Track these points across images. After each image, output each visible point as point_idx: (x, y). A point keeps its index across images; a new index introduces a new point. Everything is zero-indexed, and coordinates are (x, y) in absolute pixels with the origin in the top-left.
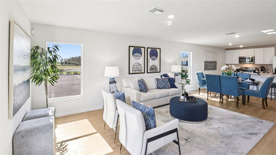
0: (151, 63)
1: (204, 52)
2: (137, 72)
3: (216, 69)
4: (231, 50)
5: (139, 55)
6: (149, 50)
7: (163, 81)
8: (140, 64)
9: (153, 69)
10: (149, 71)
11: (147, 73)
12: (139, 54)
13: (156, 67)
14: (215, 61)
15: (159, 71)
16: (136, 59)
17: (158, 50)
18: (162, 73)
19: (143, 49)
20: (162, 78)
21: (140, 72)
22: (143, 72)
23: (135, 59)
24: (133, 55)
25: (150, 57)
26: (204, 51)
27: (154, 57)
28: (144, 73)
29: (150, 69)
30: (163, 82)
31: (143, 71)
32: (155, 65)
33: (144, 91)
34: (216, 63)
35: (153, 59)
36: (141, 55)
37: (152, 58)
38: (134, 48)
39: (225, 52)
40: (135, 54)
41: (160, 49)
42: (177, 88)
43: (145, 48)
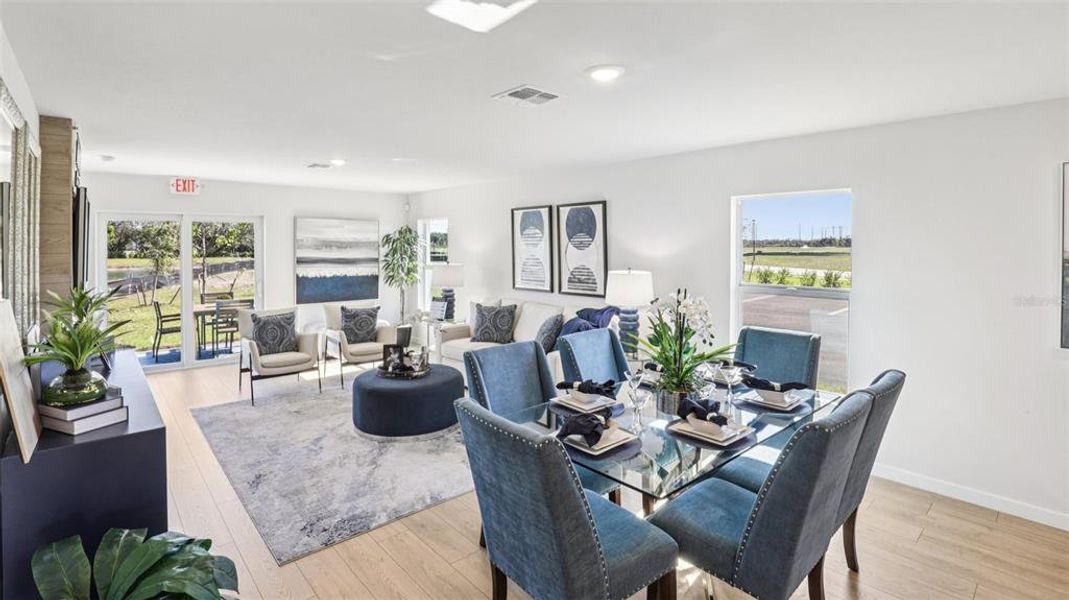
0: (574, 258)
5: (536, 234)
6: (565, 212)
8: (537, 262)
9: (580, 281)
10: (565, 288)
11: (561, 292)
12: (537, 231)
13: (590, 274)
15: (600, 290)
16: (530, 247)
17: (597, 210)
19: (545, 212)
22: (548, 288)
23: (527, 247)
24: (522, 234)
25: (570, 238)
27: (583, 238)
29: (570, 281)
32: (587, 267)
35: (580, 246)
36: (543, 233)
37: (576, 240)
38: (525, 213)
40: (527, 231)
41: (604, 203)
43: (550, 208)
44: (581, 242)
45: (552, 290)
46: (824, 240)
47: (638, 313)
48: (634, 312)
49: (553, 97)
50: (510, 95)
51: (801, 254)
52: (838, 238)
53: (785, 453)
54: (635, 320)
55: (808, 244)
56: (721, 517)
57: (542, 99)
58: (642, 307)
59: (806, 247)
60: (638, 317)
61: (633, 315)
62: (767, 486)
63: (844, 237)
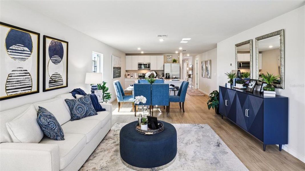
0: (52, 69)
1: (113, 56)
2: (20, 92)
3: (120, 77)
4: (131, 55)
5: (24, 51)
7: (82, 103)
8: (26, 73)
9: (55, 81)
10: (47, 87)
11: (44, 90)
12: (26, 49)
13: (60, 77)
14: (120, 67)
16: (17, 61)
17: (64, 45)
18: (71, 88)
19: (34, 38)
20: (75, 97)
21: (27, 91)
22: (36, 90)
23: (13, 59)
24: (8, 48)
25: (51, 57)
26: (113, 54)
27: (56, 57)
28: (38, 91)
29: (50, 83)
30: (83, 105)
31: (34, 89)
32: (58, 73)
33: (59, 138)
34: (121, 70)
35: (56, 62)
36: (31, 51)
37: (54, 58)
38: (11, 31)
39: (125, 57)
40: (13, 47)
41: (68, 43)
42: (104, 110)
43: (39, 36)
44: (56, 60)
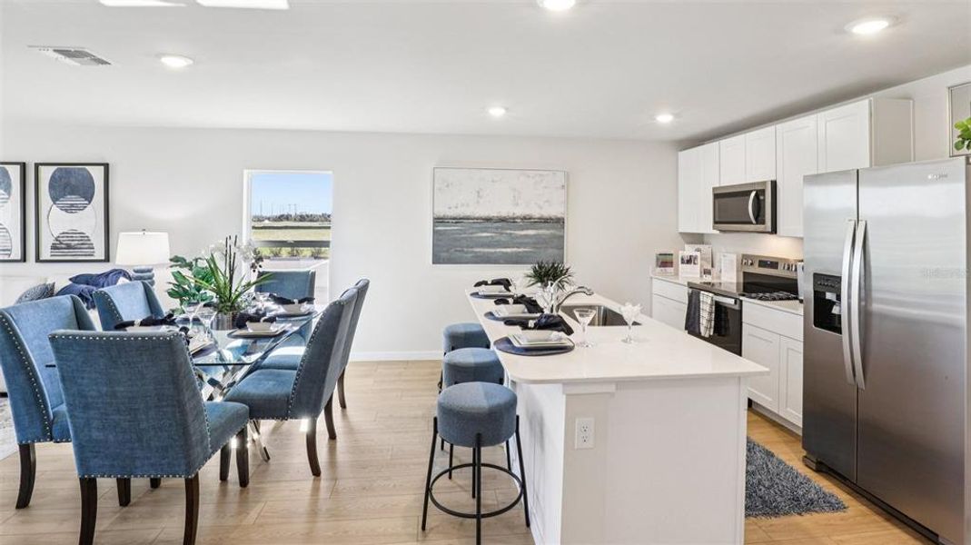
0: (60, 222)
6: (46, 174)
8: (2, 228)
9: (69, 247)
10: (45, 254)
11: (38, 260)
13: (85, 239)
15: (100, 254)
17: (97, 174)
19: (13, 171)
22: (18, 257)
25: (55, 199)
27: (75, 201)
29: (54, 247)
31: (17, 254)
32: (80, 231)
36: (7, 193)
37: (64, 202)
41: (106, 166)
43: (23, 166)
44: (72, 205)
45: (24, 259)
46: (282, 216)
47: (154, 272)
48: (149, 271)
49: (106, 63)
50: (55, 51)
51: (262, 228)
52: (293, 214)
53: (308, 346)
54: (150, 278)
55: (269, 219)
56: (274, 385)
57: (93, 62)
58: (156, 265)
59: (267, 222)
60: (153, 275)
61: (148, 274)
62: (301, 365)
63: (298, 213)
